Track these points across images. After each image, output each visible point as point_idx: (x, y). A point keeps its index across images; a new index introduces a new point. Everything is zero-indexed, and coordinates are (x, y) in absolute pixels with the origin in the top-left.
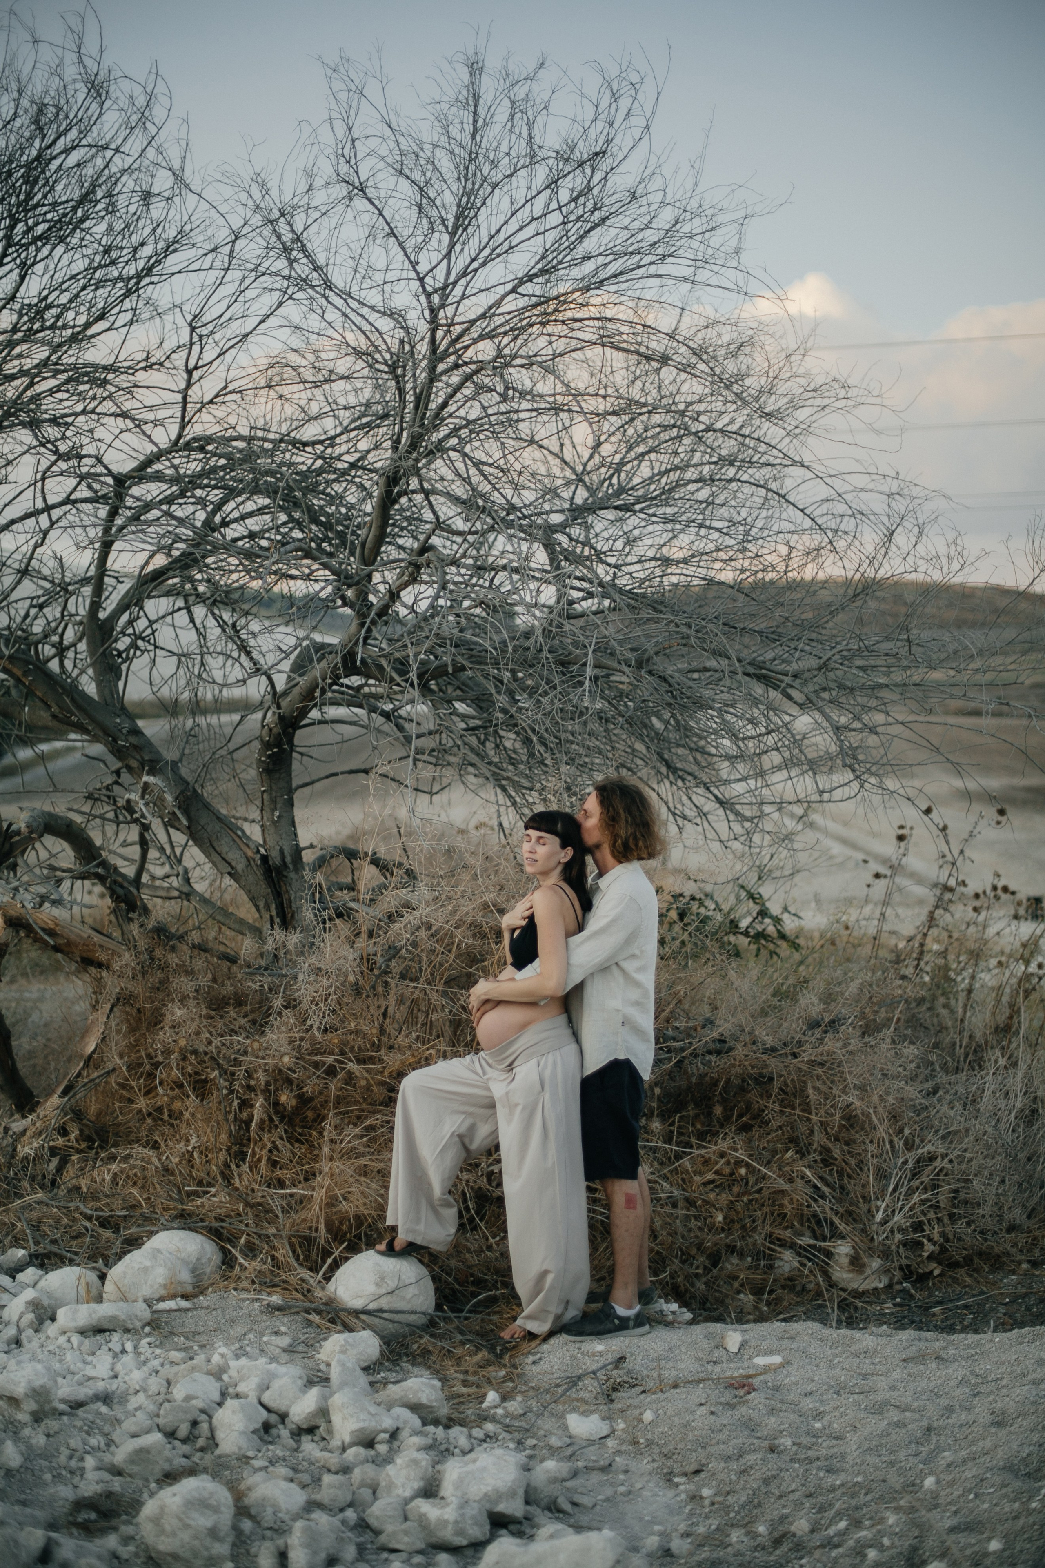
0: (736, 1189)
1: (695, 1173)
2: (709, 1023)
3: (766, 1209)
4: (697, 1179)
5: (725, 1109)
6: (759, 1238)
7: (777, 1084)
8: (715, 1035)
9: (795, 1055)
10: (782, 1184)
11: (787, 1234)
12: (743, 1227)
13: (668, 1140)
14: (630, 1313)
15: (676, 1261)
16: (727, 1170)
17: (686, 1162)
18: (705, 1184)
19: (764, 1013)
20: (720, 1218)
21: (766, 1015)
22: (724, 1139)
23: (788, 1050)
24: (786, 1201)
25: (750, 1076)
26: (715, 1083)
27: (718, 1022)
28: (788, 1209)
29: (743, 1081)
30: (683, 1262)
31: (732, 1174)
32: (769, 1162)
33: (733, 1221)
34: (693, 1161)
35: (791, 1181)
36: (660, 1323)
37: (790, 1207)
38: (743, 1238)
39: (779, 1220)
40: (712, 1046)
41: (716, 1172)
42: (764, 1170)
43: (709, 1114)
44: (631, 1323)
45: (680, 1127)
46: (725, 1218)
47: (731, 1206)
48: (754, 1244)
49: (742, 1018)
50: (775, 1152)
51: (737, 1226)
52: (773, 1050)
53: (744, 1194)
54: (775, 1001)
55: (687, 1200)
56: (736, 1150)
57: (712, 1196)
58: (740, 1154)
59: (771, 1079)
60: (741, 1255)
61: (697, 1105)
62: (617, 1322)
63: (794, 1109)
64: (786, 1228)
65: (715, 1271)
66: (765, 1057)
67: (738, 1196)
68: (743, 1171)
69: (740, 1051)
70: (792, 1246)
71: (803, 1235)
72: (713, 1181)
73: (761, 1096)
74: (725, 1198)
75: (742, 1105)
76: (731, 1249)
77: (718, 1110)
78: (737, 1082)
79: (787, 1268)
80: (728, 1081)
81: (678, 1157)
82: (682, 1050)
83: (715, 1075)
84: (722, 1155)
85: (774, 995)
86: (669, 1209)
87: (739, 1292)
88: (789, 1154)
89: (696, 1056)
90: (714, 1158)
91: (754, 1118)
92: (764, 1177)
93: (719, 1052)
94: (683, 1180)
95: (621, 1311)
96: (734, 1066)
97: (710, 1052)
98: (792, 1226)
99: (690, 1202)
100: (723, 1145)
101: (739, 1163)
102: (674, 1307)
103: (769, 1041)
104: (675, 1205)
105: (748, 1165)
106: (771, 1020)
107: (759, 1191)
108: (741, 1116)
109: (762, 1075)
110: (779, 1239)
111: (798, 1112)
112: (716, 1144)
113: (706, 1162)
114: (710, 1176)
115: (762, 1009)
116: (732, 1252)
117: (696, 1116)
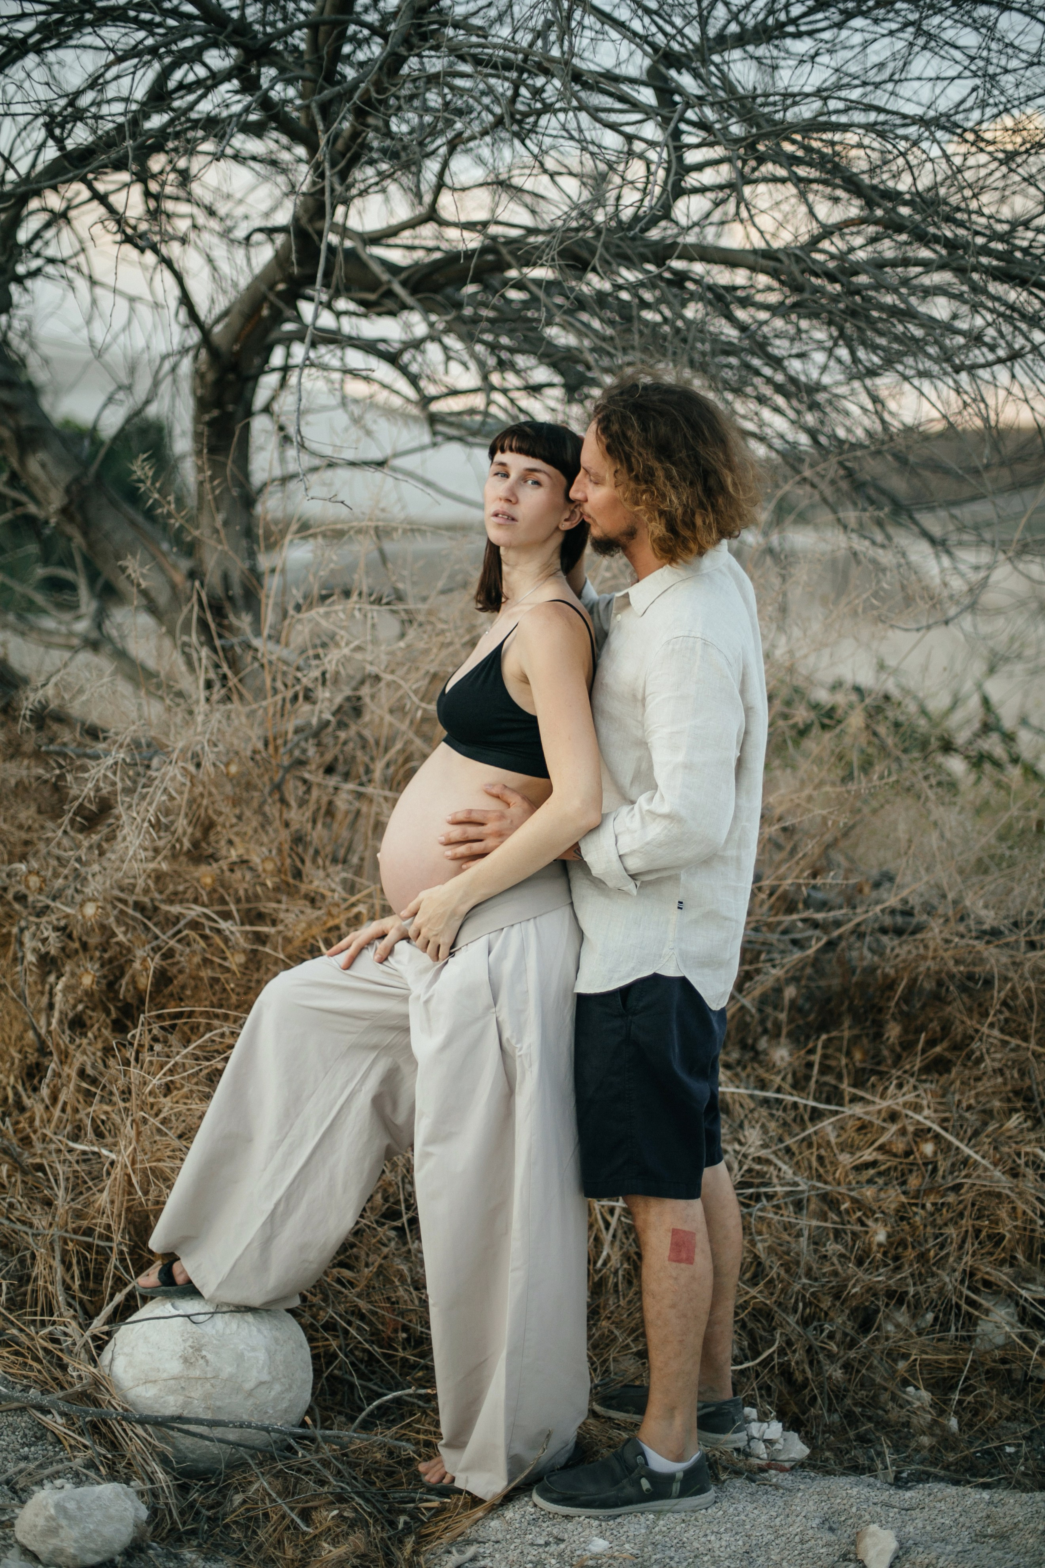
0: (914, 1182)
1: (843, 1147)
2: (886, 878)
3: (967, 1223)
4: (845, 1159)
5: (905, 1031)
6: (949, 1280)
7: (998, 994)
8: (893, 901)
9: (1032, 945)
10: (1000, 1179)
11: (1002, 1276)
12: (922, 1257)
13: (799, 1084)
14: (676, 1468)
15: (792, 1320)
16: (900, 1146)
17: (827, 1125)
18: (858, 1168)
19: (981, 867)
20: (881, 1237)
21: (986, 871)
22: (900, 1086)
23: (1021, 936)
24: (1003, 1213)
25: (952, 976)
26: (890, 985)
27: (898, 880)
28: (1007, 1228)
29: (940, 984)
30: (805, 1322)
31: (908, 1153)
32: (976, 1133)
33: (903, 1243)
34: (841, 1128)
35: (1014, 1173)
36: (738, 1473)
37: (1010, 1224)
38: (919, 1278)
39: (989, 1246)
40: (888, 921)
41: (881, 1148)
42: (968, 1151)
43: (878, 1036)
44: (676, 1487)
45: (825, 1057)
46: (889, 1236)
47: (902, 1214)
48: (941, 1291)
49: (942, 875)
50: (988, 1114)
51: (911, 1254)
52: (995, 933)
53: (928, 1192)
54: (1003, 849)
55: (824, 1197)
56: (917, 1108)
57: (869, 1192)
58: (926, 1118)
59: (988, 983)
60: (916, 1309)
61: (858, 1019)
62: (645, 1484)
63: (1026, 1039)
64: (1002, 1262)
65: (864, 1341)
66: (979, 945)
67: (917, 1195)
68: (928, 1148)
69: (935, 931)
70: (1012, 1297)
71: (1032, 1280)
72: (874, 1164)
73: (970, 1010)
74: (893, 1197)
75: (935, 1025)
76: (897, 1297)
77: (893, 1031)
78: (929, 985)
79: (1000, 1340)
80: (914, 980)
81: (816, 1115)
82: (838, 924)
83: (892, 972)
84: (893, 1117)
85: (1001, 838)
86: (788, 1215)
87: (905, 1383)
88: (1015, 1120)
89: (861, 936)
90: (878, 1122)
91: (956, 1047)
92: (966, 1161)
93: (899, 932)
94: (820, 1159)
95: (659, 1463)
96: (924, 958)
97: (884, 931)
98: (1012, 1261)
99: (830, 1202)
100: (896, 1099)
101: (922, 1133)
102: (774, 1429)
103: (990, 918)
104: (799, 1206)
105: (937, 1137)
106: (994, 881)
107: (957, 1188)
108: (931, 1043)
109: (971, 977)
110: (987, 1284)
111: (1033, 1045)
112: (883, 1096)
113: (863, 1127)
114: (868, 1155)
115: (980, 861)
116: (900, 1302)
117: (855, 1040)
